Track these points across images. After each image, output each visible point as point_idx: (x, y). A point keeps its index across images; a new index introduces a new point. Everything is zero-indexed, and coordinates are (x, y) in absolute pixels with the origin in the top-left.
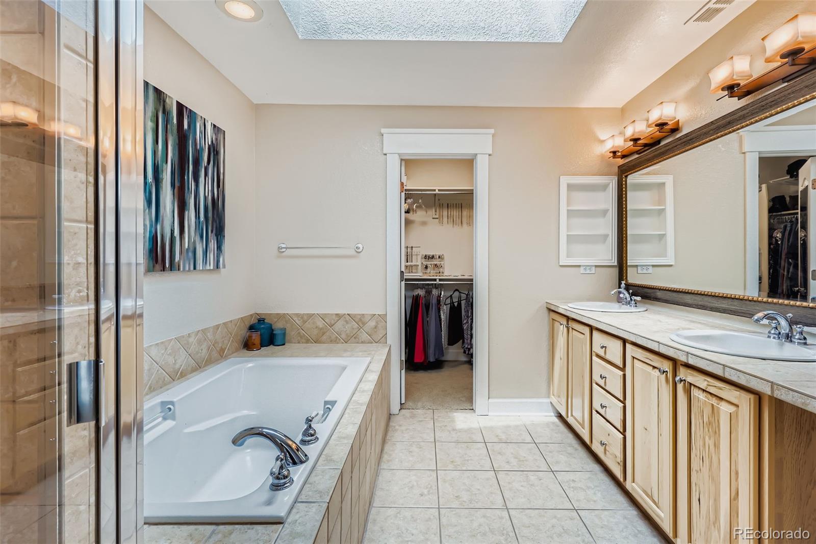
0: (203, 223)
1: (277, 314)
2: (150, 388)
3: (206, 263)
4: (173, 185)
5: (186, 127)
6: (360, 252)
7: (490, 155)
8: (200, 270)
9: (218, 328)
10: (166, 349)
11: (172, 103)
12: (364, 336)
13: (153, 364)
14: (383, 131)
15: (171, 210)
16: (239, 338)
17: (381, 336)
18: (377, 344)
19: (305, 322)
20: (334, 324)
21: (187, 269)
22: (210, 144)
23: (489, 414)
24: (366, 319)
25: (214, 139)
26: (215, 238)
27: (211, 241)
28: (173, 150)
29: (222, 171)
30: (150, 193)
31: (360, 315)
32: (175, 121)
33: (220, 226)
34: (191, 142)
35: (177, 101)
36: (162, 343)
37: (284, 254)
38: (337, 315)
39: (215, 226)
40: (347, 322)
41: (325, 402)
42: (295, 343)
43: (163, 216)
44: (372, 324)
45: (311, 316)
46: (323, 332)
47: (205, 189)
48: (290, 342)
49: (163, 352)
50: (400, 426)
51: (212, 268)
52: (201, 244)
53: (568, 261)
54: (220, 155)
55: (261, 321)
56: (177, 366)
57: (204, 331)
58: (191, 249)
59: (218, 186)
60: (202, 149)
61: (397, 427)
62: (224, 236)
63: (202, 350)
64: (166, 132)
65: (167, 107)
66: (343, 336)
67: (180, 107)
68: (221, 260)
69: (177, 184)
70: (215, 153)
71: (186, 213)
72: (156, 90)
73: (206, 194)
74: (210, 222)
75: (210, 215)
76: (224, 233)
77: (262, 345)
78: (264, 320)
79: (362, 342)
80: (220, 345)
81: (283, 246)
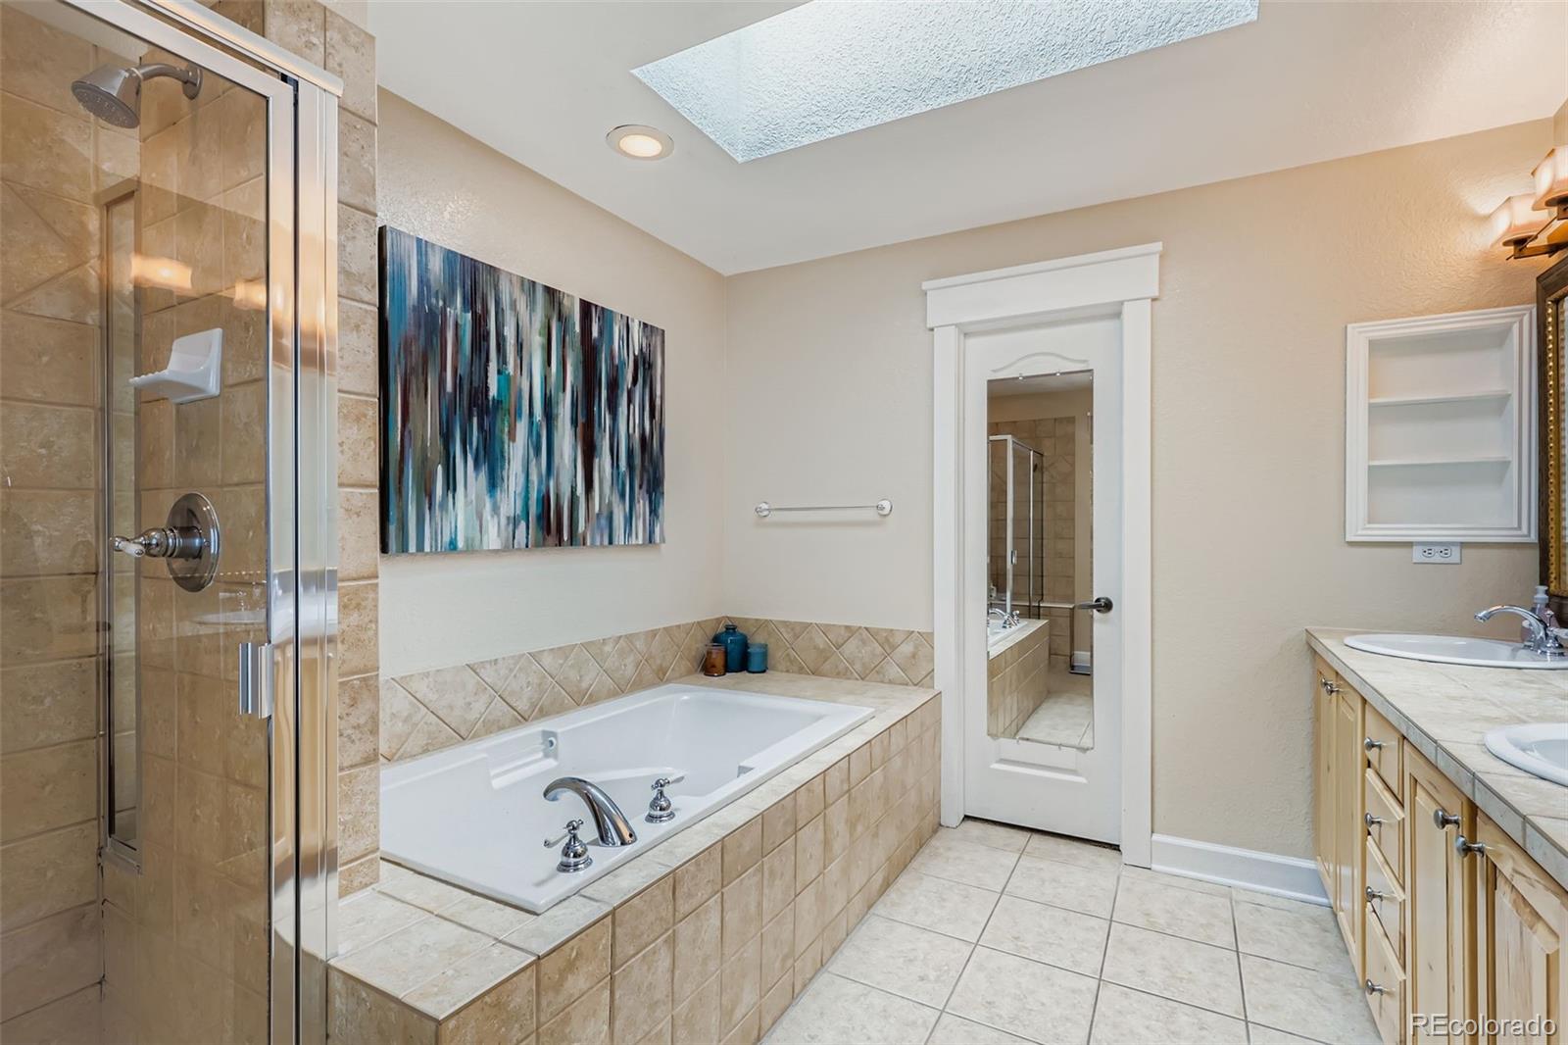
0: (625, 476)
1: (757, 620)
2: (541, 709)
3: (630, 534)
4: (574, 422)
5: (595, 334)
6: (885, 515)
7: (1154, 300)
8: (618, 546)
9: (655, 635)
10: (567, 657)
11: (573, 304)
12: (894, 671)
13: (545, 677)
14: (926, 285)
15: (572, 458)
16: (693, 653)
17: (924, 673)
18: (916, 688)
19: (797, 637)
20: (843, 645)
21: (598, 544)
22: (637, 353)
23: (1154, 866)
24: (898, 639)
25: (644, 345)
26: (647, 496)
27: (639, 502)
28: (575, 371)
29: (658, 393)
30: (539, 436)
31: (886, 630)
32: (578, 329)
33: (655, 477)
34: (603, 355)
35: (581, 300)
36: (560, 648)
37: (767, 519)
38: (847, 628)
39: (645, 478)
40: (864, 642)
41: (740, 767)
42: (782, 671)
43: (558, 468)
44: (906, 649)
45: (806, 626)
46: (824, 655)
47: (629, 421)
48: (774, 669)
49: (561, 662)
50: (950, 849)
51: (640, 542)
52: (621, 506)
53: (1369, 532)
54: (656, 368)
55: (731, 629)
56: (584, 685)
57: (630, 638)
58: (605, 513)
59: (652, 416)
60: (623, 364)
61: (941, 850)
62: (663, 493)
63: (625, 665)
64: (564, 347)
65: (565, 311)
66: (858, 666)
67: (586, 307)
68: (657, 530)
69: (581, 420)
70: (647, 366)
71: (597, 461)
72: (550, 292)
73: (631, 431)
74: (638, 472)
75: (637, 461)
76: (663, 489)
77: (727, 669)
78: (734, 629)
79: (890, 682)
80: (659, 662)
81: (765, 506)
